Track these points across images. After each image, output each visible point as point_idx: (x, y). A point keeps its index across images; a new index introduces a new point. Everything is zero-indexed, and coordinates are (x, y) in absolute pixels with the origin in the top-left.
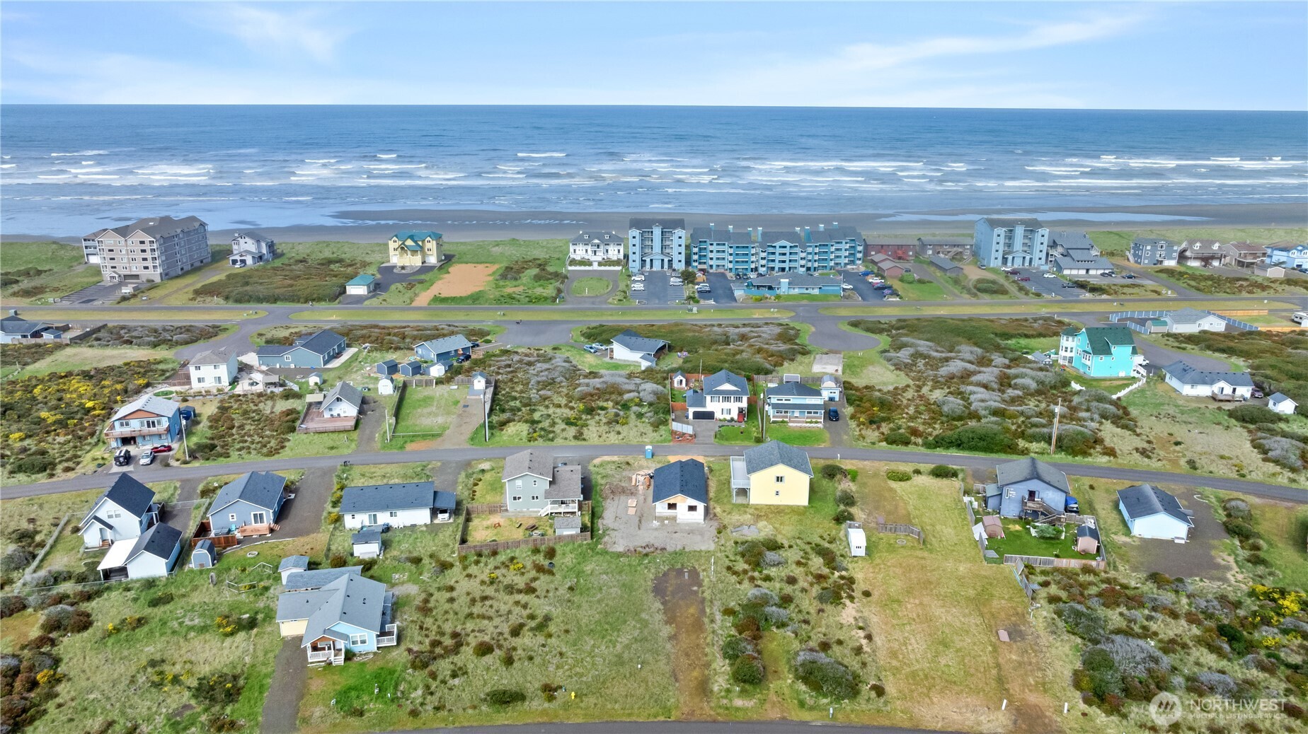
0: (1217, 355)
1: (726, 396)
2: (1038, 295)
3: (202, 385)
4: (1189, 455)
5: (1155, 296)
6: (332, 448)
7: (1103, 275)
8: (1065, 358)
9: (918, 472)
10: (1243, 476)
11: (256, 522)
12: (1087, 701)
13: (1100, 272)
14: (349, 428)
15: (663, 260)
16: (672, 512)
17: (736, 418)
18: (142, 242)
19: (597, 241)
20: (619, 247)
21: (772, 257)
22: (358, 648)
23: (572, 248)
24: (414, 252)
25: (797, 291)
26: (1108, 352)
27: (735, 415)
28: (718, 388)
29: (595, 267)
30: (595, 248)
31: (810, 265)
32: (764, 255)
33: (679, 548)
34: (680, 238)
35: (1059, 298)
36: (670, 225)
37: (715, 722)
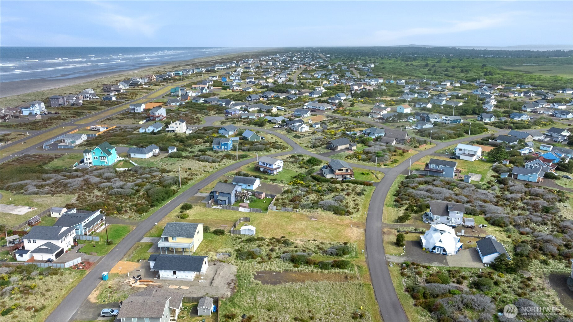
8: (87, 163)
26: (110, 153)
27: (72, 243)
33: (233, 275)
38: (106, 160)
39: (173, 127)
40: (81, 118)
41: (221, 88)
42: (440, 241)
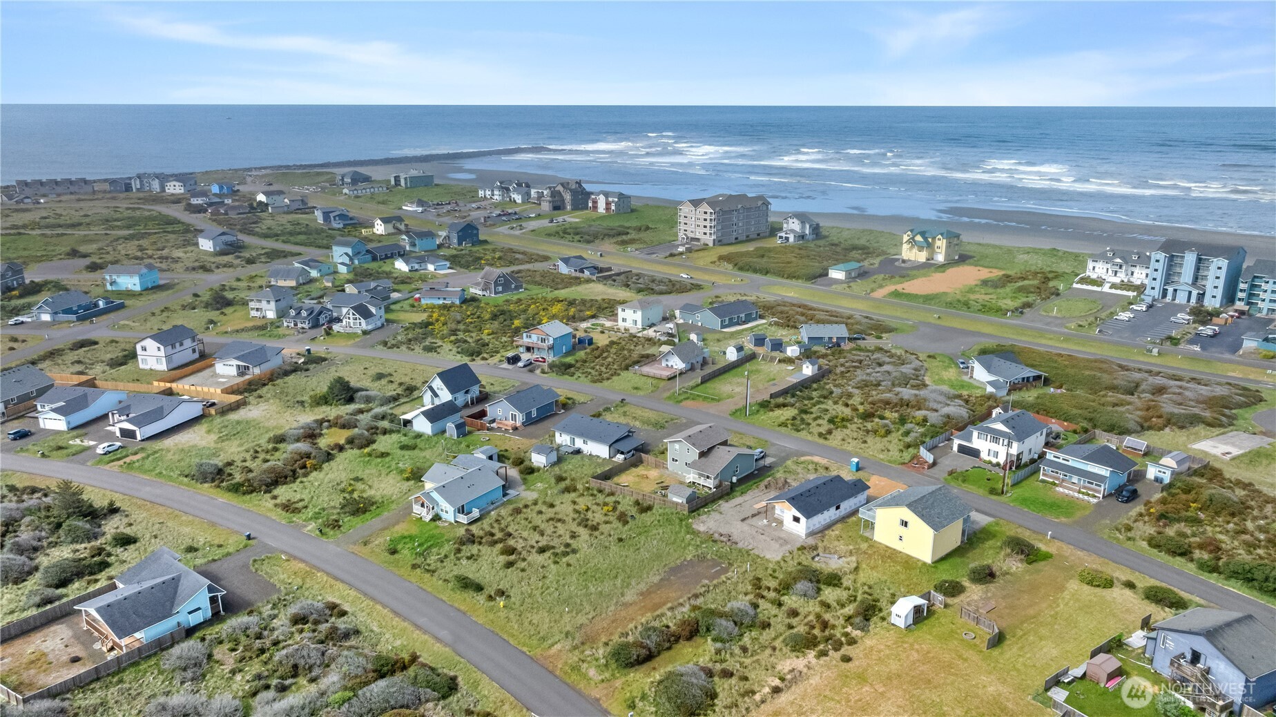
1: (996, 436)
3: (624, 324)
9: (1130, 585)
11: (511, 419)
14: (663, 377)
15: (1190, 293)
17: (1002, 463)
18: (706, 213)
19: (1118, 260)
22: (444, 515)
23: (1090, 265)
24: (921, 249)
27: (1002, 460)
28: (988, 425)
29: (1106, 288)
30: (1117, 268)
34: (1217, 270)
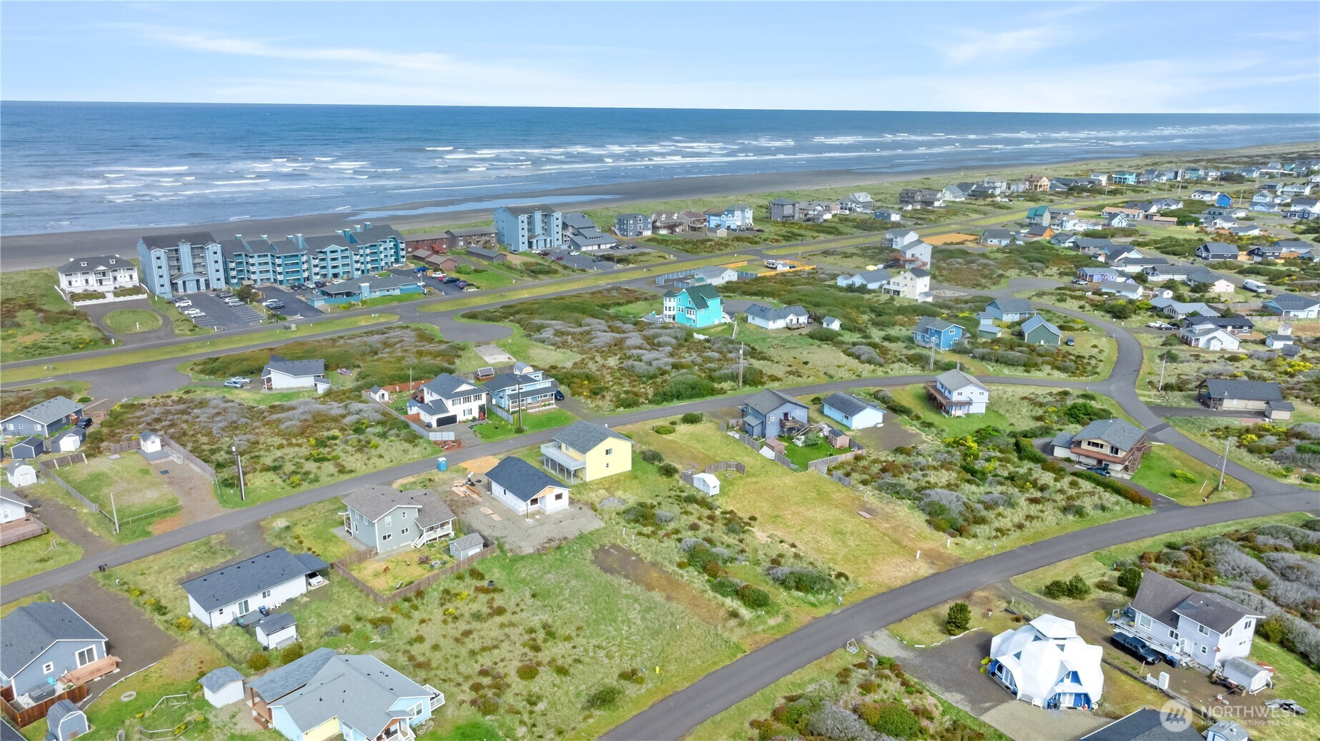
0: (754, 298)
1: (466, 396)
2: (583, 270)
4: (823, 370)
5: (662, 260)
6: (42, 560)
7: (611, 248)
8: (670, 317)
9: (674, 423)
10: (859, 376)
11: (83, 662)
12: (953, 536)
13: (608, 246)
14: (39, 532)
15: (198, 281)
16: (536, 507)
17: (477, 416)
19: (102, 268)
20: (130, 272)
21: (323, 264)
22: (414, 722)
23: (63, 280)
25: (378, 294)
26: (706, 306)
27: (476, 414)
28: (458, 390)
29: (110, 298)
31: (363, 267)
32: (317, 262)
33: (577, 533)
34: (214, 254)
35: (600, 271)
36: (199, 240)
37: (777, 640)
38: (693, 317)
39: (898, 284)
40: (789, 243)
41: (1175, 219)
42: (1018, 655)
